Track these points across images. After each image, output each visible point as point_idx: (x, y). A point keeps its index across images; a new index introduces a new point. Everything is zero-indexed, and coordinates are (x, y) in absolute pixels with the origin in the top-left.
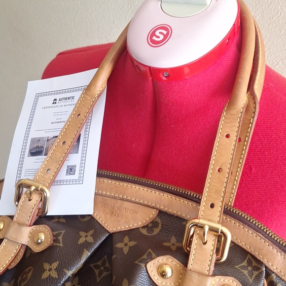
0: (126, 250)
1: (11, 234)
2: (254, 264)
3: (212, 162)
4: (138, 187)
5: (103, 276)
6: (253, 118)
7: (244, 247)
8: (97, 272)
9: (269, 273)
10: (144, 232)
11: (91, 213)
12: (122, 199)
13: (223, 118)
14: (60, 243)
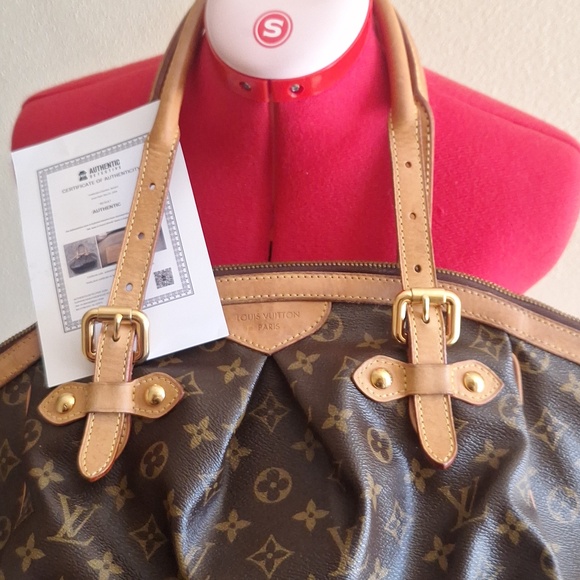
0: (308, 368)
1: (101, 402)
2: (492, 335)
3: (398, 207)
4: (288, 275)
5: (277, 422)
6: (430, 133)
7: (473, 317)
8: (264, 420)
9: (515, 342)
10: (320, 338)
11: (225, 334)
12: (270, 301)
13: (392, 141)
14: (195, 390)
